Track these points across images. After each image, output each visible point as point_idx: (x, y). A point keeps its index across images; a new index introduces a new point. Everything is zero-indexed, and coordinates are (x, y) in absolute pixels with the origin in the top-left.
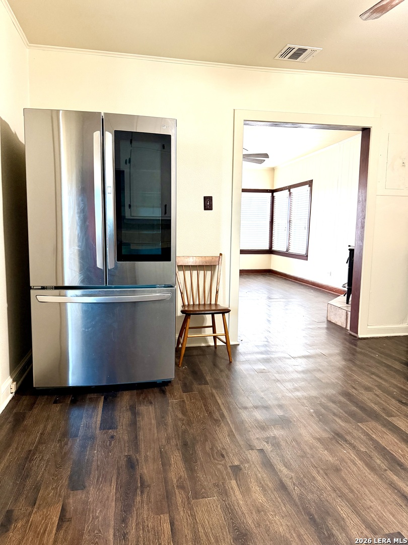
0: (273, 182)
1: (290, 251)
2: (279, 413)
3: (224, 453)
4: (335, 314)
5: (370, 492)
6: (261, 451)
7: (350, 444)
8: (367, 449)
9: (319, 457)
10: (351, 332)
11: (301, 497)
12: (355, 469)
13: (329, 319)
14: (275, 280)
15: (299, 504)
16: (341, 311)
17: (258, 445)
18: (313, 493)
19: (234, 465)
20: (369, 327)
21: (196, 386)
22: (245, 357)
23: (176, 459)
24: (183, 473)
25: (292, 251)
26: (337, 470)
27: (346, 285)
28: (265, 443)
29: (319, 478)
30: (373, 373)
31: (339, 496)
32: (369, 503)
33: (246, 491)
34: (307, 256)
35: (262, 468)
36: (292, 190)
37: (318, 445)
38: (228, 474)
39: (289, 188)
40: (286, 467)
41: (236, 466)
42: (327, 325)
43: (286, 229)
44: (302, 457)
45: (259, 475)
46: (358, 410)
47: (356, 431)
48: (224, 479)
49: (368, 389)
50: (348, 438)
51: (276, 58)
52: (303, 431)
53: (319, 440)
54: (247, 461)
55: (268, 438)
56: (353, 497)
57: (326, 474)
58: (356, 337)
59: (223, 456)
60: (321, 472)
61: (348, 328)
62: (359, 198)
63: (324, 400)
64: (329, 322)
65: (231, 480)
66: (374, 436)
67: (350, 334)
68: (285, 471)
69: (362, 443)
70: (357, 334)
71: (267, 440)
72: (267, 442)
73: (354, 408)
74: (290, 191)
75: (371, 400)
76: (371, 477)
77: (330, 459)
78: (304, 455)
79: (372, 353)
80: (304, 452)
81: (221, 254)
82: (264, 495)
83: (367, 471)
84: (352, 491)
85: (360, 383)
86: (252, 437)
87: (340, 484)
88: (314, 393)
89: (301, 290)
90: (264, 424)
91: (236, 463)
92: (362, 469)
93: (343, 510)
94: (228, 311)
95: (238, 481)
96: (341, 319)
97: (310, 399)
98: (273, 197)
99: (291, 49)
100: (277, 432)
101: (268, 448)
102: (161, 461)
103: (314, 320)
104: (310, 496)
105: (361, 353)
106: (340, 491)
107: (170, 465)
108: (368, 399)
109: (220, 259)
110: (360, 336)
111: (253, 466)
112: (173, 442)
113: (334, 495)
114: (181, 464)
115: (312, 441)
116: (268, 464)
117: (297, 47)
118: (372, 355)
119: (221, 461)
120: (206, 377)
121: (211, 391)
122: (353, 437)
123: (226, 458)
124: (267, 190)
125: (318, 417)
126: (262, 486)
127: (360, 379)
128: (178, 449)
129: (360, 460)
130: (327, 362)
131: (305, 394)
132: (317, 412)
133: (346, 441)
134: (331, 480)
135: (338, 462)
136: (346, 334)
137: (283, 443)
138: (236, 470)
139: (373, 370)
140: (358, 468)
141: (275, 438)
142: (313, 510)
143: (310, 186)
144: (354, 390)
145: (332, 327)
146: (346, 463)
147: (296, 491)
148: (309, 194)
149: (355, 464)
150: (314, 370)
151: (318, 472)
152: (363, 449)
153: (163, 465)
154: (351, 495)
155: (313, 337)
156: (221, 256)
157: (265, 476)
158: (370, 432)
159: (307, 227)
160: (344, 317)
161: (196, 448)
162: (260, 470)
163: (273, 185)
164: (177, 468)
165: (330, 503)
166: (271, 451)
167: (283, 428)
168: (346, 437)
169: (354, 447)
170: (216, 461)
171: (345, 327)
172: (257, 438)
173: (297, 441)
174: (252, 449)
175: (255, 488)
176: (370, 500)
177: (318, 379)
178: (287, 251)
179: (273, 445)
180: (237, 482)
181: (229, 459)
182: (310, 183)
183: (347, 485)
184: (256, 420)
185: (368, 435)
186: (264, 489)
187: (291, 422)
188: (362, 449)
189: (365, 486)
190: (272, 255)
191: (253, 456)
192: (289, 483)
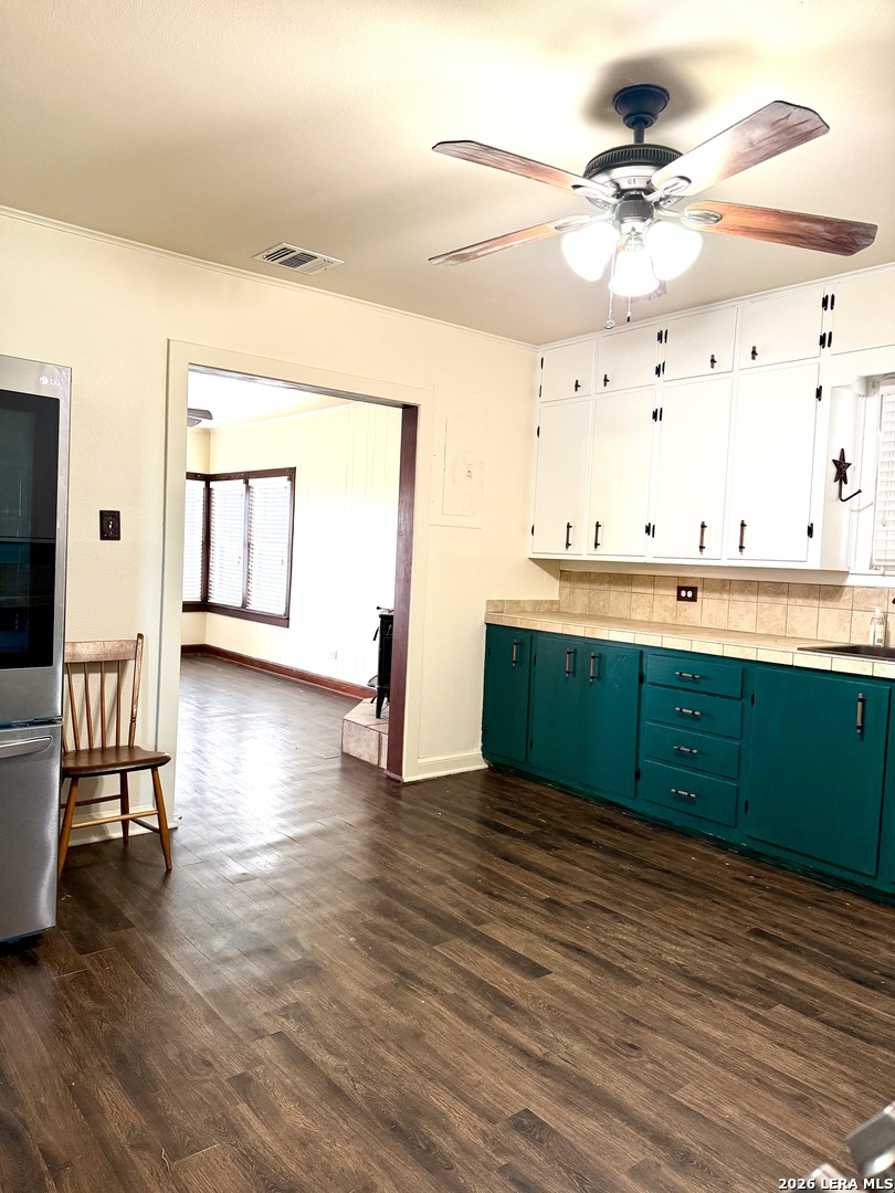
0: (207, 457)
1: (250, 607)
2: (293, 956)
3: (209, 1058)
4: (358, 740)
5: (474, 1059)
6: (279, 1036)
7: (429, 987)
8: (457, 989)
9: (383, 1021)
10: (389, 774)
11: (369, 1098)
12: (444, 1027)
13: (345, 750)
14: (220, 670)
15: (368, 1110)
16: (368, 733)
17: (271, 1026)
18: (386, 1085)
19: (235, 1074)
20: (420, 761)
21: (105, 935)
22: (199, 854)
23: (110, 1094)
24: (136, 1118)
25: (254, 606)
26: (418, 1036)
27: (375, 682)
28: (283, 1020)
29: (392, 1058)
30: (440, 850)
31: (430, 1079)
32: (476, 1077)
33: (270, 1116)
34: (288, 619)
35: (289, 1068)
36: (252, 482)
37: (376, 1000)
38: (228, 1096)
39: (246, 476)
40: (332, 1053)
41: (240, 1076)
42: (342, 762)
43: (241, 560)
44: (355, 1028)
45: (288, 1081)
46: (429, 924)
47: (433, 962)
48: (222, 1106)
49: (437, 880)
50: (422, 975)
51: (258, 258)
52: (346, 983)
53: (375, 990)
54: (259, 1061)
55: (285, 1008)
56: (450, 1074)
57: (402, 1048)
58: (399, 782)
59: (209, 1064)
60: (392, 1045)
61: (384, 765)
62: (399, 527)
63: (370, 917)
64: (346, 756)
65: (237, 1103)
66: (462, 964)
67: (389, 778)
68: (331, 1060)
69: (446, 981)
70: (401, 775)
71: (285, 1012)
72: (287, 1017)
73: (422, 921)
74: (247, 482)
75: (445, 900)
76: (472, 1034)
77: (403, 1020)
78: (358, 1025)
79: (431, 809)
80: (355, 1019)
81: (140, 636)
82: (305, 1114)
83: (462, 1026)
84: (447, 1065)
85: (422, 872)
86: (257, 1014)
87: (427, 1059)
88: (349, 905)
89: (278, 690)
90: (272, 984)
91: (238, 1070)
92: (455, 1024)
93: (440, 1100)
94: (164, 760)
95: (252, 1103)
96: (370, 748)
97: (345, 919)
98: (208, 491)
99: (285, 251)
100: (298, 994)
101: (290, 1026)
102: (79, 1106)
103: (318, 754)
104: (384, 1093)
105: (412, 812)
106: (428, 1069)
107: (102, 1110)
108: (441, 898)
109: (139, 647)
110: (406, 778)
111: (271, 1067)
112: (93, 1062)
113: (420, 1080)
114: (125, 1103)
115: (363, 995)
116: (298, 1057)
117: (299, 250)
118: (433, 814)
119: (207, 1075)
120: (124, 911)
121: (144, 938)
122: (432, 974)
123: (217, 1066)
124: (196, 474)
125: (365, 948)
126: (298, 1099)
127: (421, 864)
128: (110, 1074)
129: (449, 1010)
130: (358, 839)
131: (334, 910)
132: (361, 940)
133: (421, 982)
134: (410, 1056)
135: (415, 1022)
136: (379, 778)
137: (315, 1012)
138: (243, 1084)
139: (440, 842)
140: (449, 1024)
141: (297, 1005)
142: (393, 1115)
143: (290, 479)
144: (414, 886)
145: (352, 765)
146: (428, 1020)
147: (358, 1091)
148: (289, 495)
149: (442, 1019)
150: (340, 859)
151: (389, 1049)
152: (450, 991)
153: (86, 1113)
154: (447, 1073)
155: (323, 791)
156: (140, 641)
157: (298, 1079)
158: (455, 958)
159: (286, 560)
160: (374, 744)
161: (147, 1062)
162: (286, 1070)
163: (207, 464)
164: (118, 1110)
165: (417, 1095)
166: (298, 1031)
167: (308, 983)
168: (420, 975)
169: (435, 990)
170: (197, 1077)
171: (376, 763)
172: (265, 1014)
173: (338, 1002)
174: (261, 1037)
175: (287, 1107)
176: (476, 1072)
177: (351, 876)
178: (245, 604)
179: (298, 1020)
180: (249, 1106)
181: (221, 1066)
182: (290, 473)
183: (438, 1056)
184: (255, 980)
185: (452, 964)
186: (303, 1105)
187: (320, 969)
188: (448, 991)
189: (465, 1051)
190: (208, 614)
191: (267, 1049)
192: (342, 1080)
